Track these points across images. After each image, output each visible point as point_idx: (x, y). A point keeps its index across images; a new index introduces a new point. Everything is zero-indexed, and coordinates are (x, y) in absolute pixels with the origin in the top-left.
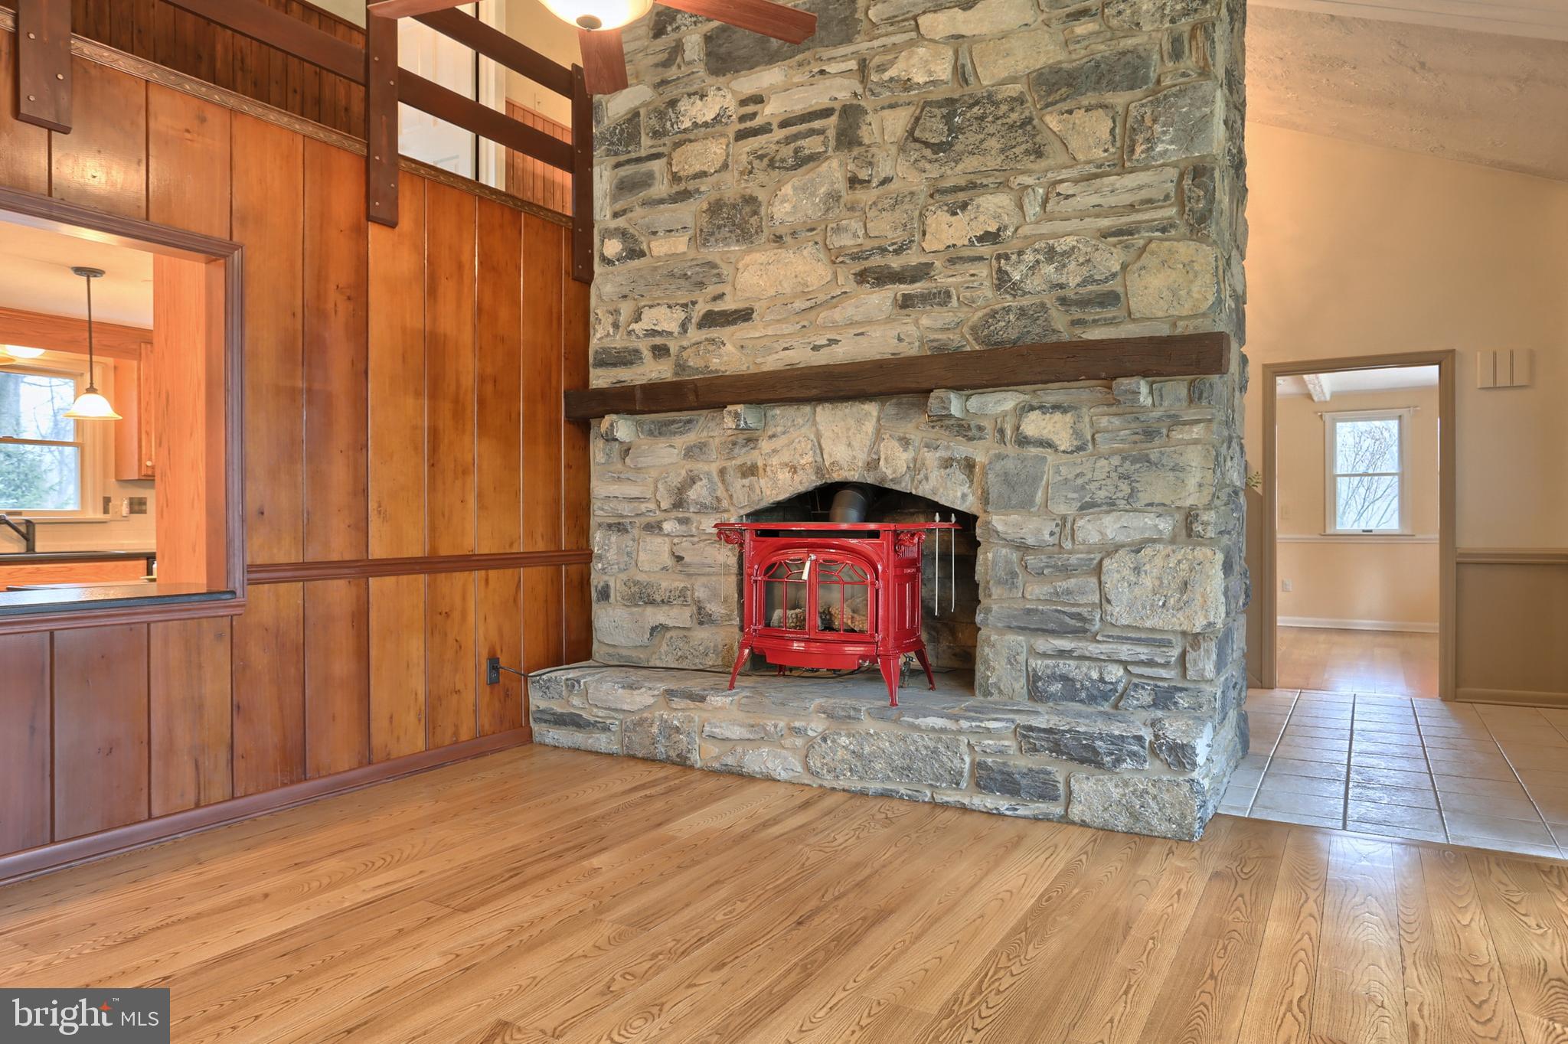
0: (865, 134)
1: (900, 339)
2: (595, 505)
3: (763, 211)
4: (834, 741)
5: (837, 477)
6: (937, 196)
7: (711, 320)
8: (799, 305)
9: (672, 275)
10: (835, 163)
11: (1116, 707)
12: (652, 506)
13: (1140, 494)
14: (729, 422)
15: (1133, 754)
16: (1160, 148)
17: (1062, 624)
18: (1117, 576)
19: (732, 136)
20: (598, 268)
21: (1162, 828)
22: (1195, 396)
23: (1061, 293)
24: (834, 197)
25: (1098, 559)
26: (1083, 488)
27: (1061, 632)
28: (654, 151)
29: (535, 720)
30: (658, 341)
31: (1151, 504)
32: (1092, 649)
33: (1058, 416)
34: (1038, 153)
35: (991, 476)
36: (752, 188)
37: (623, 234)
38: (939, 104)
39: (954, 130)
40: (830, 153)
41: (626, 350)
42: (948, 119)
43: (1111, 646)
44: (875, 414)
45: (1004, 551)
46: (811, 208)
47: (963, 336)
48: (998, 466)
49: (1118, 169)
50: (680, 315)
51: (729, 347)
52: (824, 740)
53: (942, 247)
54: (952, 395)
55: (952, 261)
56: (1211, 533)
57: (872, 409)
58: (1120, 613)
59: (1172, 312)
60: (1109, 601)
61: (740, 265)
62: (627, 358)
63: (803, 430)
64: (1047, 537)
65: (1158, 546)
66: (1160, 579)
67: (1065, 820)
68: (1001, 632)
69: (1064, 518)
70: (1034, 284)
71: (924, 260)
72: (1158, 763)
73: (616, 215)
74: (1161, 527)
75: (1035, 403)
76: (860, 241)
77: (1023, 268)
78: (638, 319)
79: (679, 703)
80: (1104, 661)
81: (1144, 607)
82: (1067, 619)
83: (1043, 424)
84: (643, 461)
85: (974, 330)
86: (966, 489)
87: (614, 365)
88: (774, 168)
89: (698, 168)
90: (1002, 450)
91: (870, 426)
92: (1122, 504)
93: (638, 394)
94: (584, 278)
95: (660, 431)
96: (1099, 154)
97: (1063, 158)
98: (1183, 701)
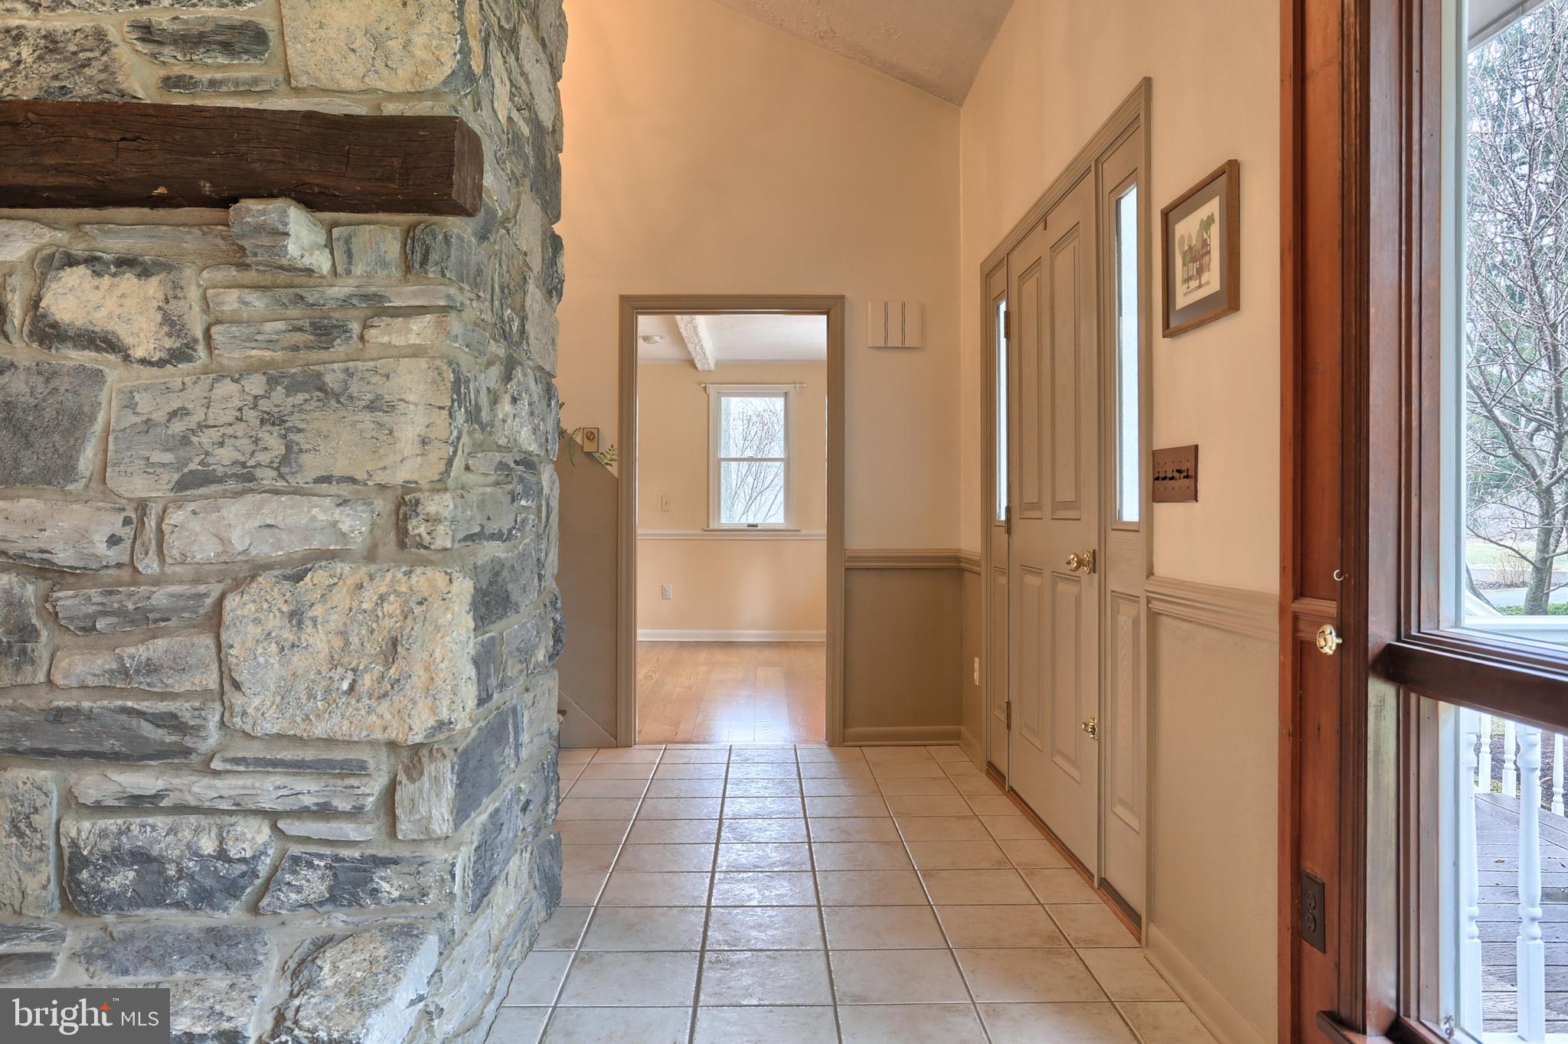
11: (254, 909)
13: (305, 458)
17: (133, 738)
18: (254, 630)
22: (414, 258)
23: (140, 13)
25: (215, 596)
26: (185, 441)
27: (134, 756)
31: (326, 479)
32: (202, 789)
33: (129, 281)
43: (240, 782)
45: (6, 580)
56: (446, 537)
58: (261, 708)
59: (372, 80)
60: (237, 685)
64: (101, 548)
65: (340, 567)
66: (343, 634)
69: (142, 506)
74: (344, 527)
75: (75, 248)
80: (230, 813)
81: (311, 696)
82: (147, 730)
83: (95, 297)
92: (267, 477)
98: (389, 885)
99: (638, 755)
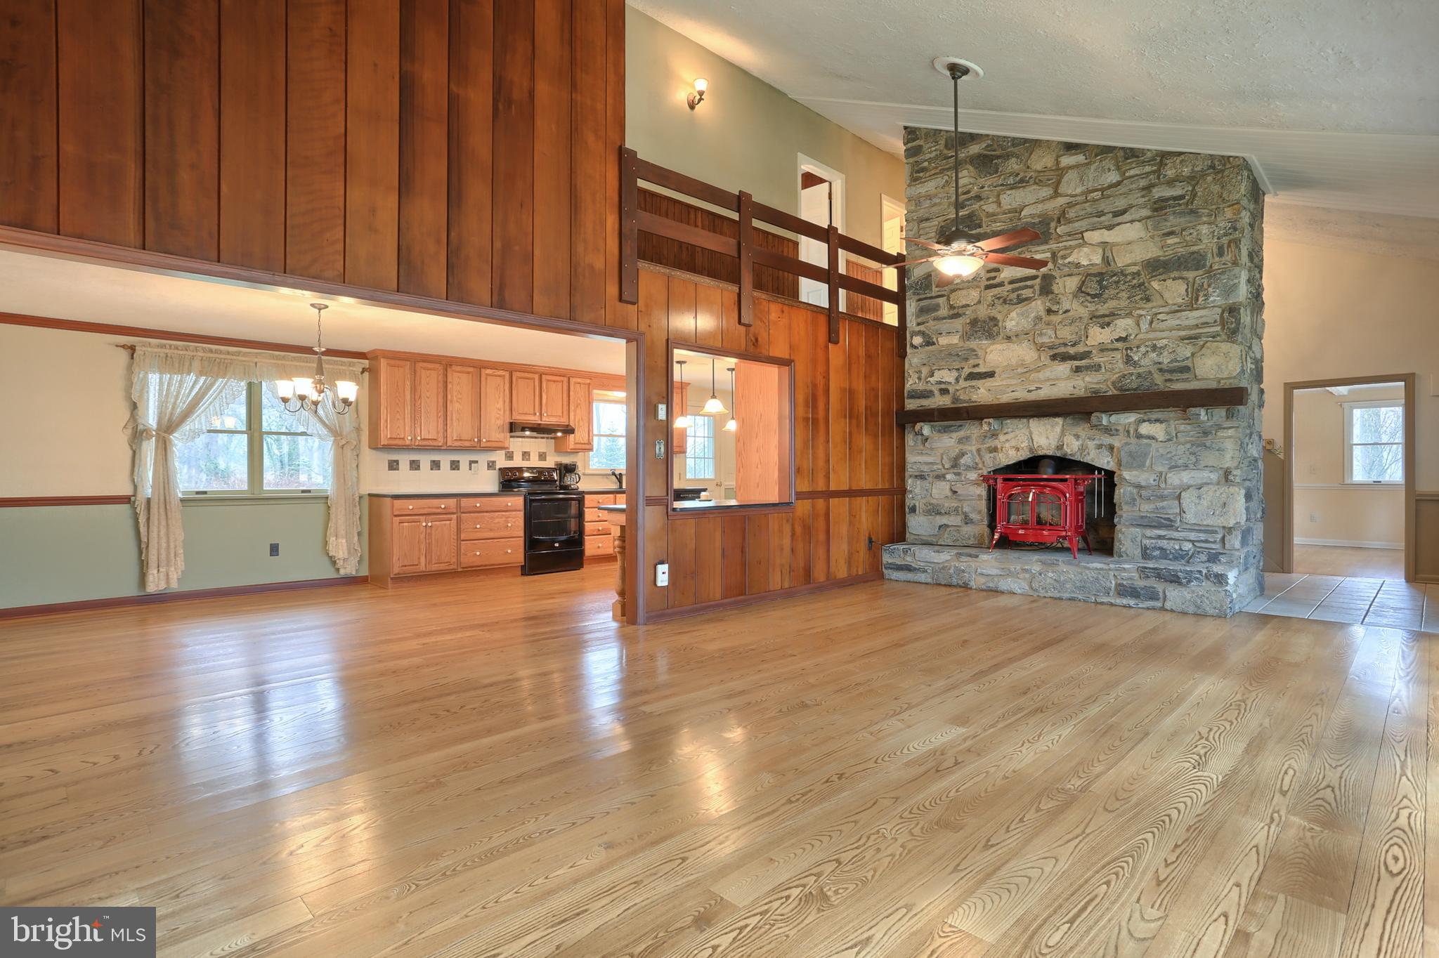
0: (1055, 288)
1: (1074, 387)
2: (908, 466)
3: (1000, 324)
4: (1045, 575)
5: (1041, 453)
6: (1094, 319)
7: (972, 376)
8: (1020, 370)
9: (950, 354)
10: (1039, 302)
11: (1188, 562)
12: (940, 467)
13: (1201, 462)
14: (985, 427)
15: (1197, 579)
16: (1211, 299)
17: (1160, 523)
18: (1188, 500)
19: (983, 288)
20: (909, 350)
21: (1211, 612)
22: (1229, 416)
23: (1160, 366)
24: (1039, 318)
25: (1179, 492)
26: (1171, 458)
27: (1159, 526)
28: (939, 293)
29: (886, 568)
30: (943, 386)
31: (1207, 466)
32: (1176, 535)
33: (1158, 425)
34: (1148, 299)
35: (1122, 453)
36: (994, 313)
37: (922, 333)
38: (1095, 275)
39: (1103, 288)
40: (1036, 297)
41: (925, 390)
42: (1100, 283)
43: (1185, 533)
44: (1061, 423)
45: (1129, 488)
46: (1026, 324)
47: (1108, 386)
48: (1126, 448)
49: (1190, 308)
50: (955, 374)
51: (982, 390)
52: (1040, 575)
53: (1096, 344)
54: (1103, 415)
55: (1102, 350)
56: (1238, 480)
57: (1059, 421)
58: (1190, 517)
59: (1218, 376)
60: (1184, 512)
61: (988, 350)
62: (926, 394)
63: (1023, 430)
64: (1152, 482)
65: (1210, 486)
66: (1211, 501)
67: (1163, 609)
68: (1127, 527)
69: (1161, 473)
70: (1146, 362)
71: (1086, 349)
72: (1209, 582)
73: (919, 324)
74: (1212, 477)
75: (1146, 418)
76: (1052, 340)
77: (1140, 354)
78: (932, 375)
79: (964, 559)
80: (1182, 540)
81: (1203, 515)
82: (1163, 521)
83: (1150, 428)
84: (934, 445)
85: (1113, 383)
86: (1109, 459)
87: (919, 398)
88: (1006, 304)
89: (964, 302)
90: (1128, 440)
91: (1058, 429)
93: (936, 414)
94: (902, 355)
95: (945, 430)
96: (1180, 300)
97: (1161, 302)
98: (1223, 559)
99: (1294, 575)
